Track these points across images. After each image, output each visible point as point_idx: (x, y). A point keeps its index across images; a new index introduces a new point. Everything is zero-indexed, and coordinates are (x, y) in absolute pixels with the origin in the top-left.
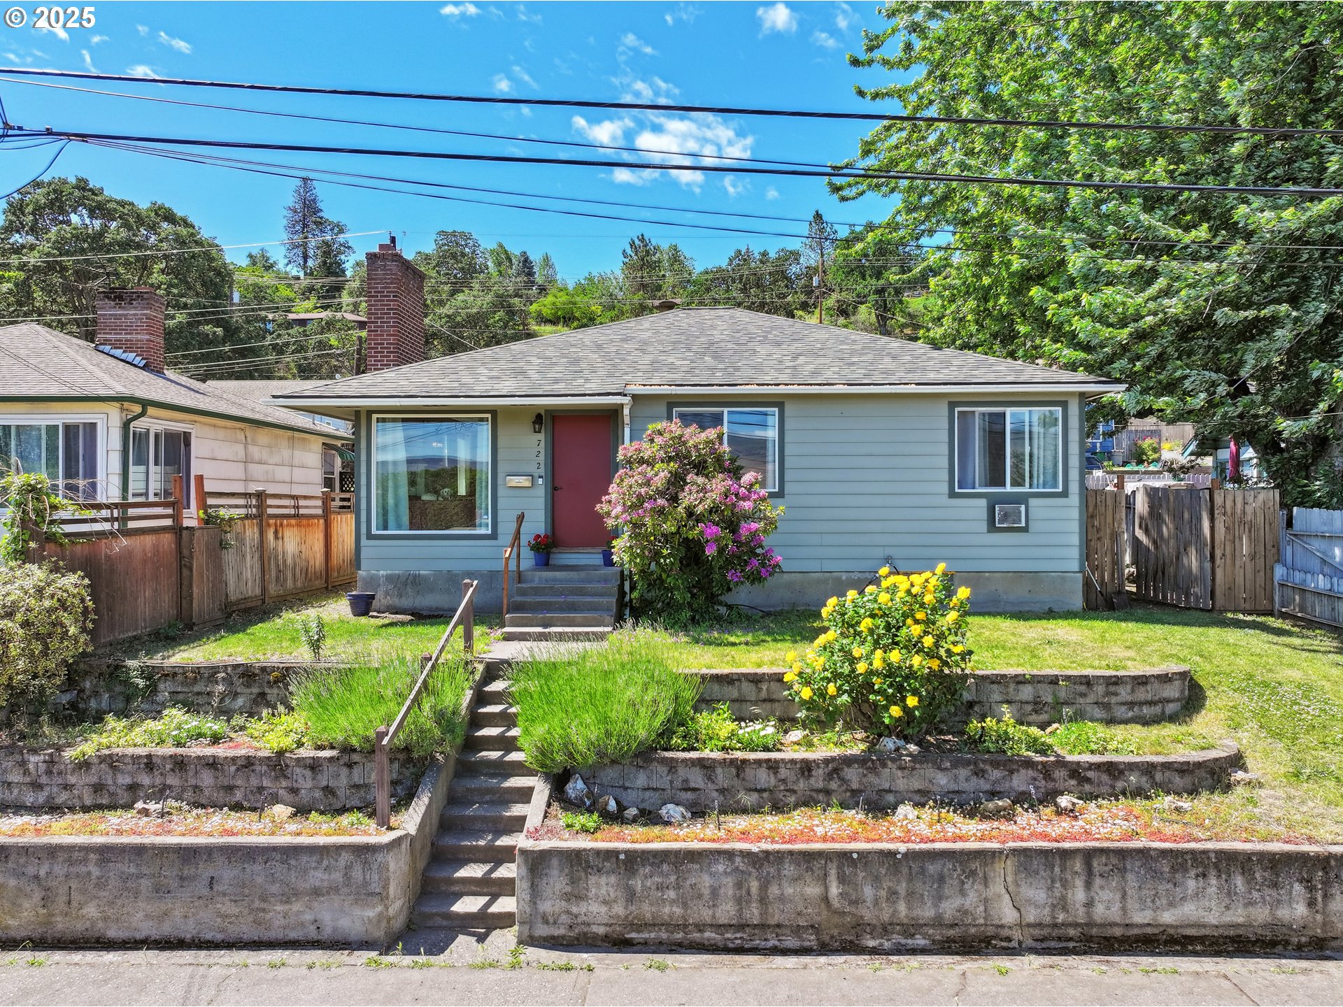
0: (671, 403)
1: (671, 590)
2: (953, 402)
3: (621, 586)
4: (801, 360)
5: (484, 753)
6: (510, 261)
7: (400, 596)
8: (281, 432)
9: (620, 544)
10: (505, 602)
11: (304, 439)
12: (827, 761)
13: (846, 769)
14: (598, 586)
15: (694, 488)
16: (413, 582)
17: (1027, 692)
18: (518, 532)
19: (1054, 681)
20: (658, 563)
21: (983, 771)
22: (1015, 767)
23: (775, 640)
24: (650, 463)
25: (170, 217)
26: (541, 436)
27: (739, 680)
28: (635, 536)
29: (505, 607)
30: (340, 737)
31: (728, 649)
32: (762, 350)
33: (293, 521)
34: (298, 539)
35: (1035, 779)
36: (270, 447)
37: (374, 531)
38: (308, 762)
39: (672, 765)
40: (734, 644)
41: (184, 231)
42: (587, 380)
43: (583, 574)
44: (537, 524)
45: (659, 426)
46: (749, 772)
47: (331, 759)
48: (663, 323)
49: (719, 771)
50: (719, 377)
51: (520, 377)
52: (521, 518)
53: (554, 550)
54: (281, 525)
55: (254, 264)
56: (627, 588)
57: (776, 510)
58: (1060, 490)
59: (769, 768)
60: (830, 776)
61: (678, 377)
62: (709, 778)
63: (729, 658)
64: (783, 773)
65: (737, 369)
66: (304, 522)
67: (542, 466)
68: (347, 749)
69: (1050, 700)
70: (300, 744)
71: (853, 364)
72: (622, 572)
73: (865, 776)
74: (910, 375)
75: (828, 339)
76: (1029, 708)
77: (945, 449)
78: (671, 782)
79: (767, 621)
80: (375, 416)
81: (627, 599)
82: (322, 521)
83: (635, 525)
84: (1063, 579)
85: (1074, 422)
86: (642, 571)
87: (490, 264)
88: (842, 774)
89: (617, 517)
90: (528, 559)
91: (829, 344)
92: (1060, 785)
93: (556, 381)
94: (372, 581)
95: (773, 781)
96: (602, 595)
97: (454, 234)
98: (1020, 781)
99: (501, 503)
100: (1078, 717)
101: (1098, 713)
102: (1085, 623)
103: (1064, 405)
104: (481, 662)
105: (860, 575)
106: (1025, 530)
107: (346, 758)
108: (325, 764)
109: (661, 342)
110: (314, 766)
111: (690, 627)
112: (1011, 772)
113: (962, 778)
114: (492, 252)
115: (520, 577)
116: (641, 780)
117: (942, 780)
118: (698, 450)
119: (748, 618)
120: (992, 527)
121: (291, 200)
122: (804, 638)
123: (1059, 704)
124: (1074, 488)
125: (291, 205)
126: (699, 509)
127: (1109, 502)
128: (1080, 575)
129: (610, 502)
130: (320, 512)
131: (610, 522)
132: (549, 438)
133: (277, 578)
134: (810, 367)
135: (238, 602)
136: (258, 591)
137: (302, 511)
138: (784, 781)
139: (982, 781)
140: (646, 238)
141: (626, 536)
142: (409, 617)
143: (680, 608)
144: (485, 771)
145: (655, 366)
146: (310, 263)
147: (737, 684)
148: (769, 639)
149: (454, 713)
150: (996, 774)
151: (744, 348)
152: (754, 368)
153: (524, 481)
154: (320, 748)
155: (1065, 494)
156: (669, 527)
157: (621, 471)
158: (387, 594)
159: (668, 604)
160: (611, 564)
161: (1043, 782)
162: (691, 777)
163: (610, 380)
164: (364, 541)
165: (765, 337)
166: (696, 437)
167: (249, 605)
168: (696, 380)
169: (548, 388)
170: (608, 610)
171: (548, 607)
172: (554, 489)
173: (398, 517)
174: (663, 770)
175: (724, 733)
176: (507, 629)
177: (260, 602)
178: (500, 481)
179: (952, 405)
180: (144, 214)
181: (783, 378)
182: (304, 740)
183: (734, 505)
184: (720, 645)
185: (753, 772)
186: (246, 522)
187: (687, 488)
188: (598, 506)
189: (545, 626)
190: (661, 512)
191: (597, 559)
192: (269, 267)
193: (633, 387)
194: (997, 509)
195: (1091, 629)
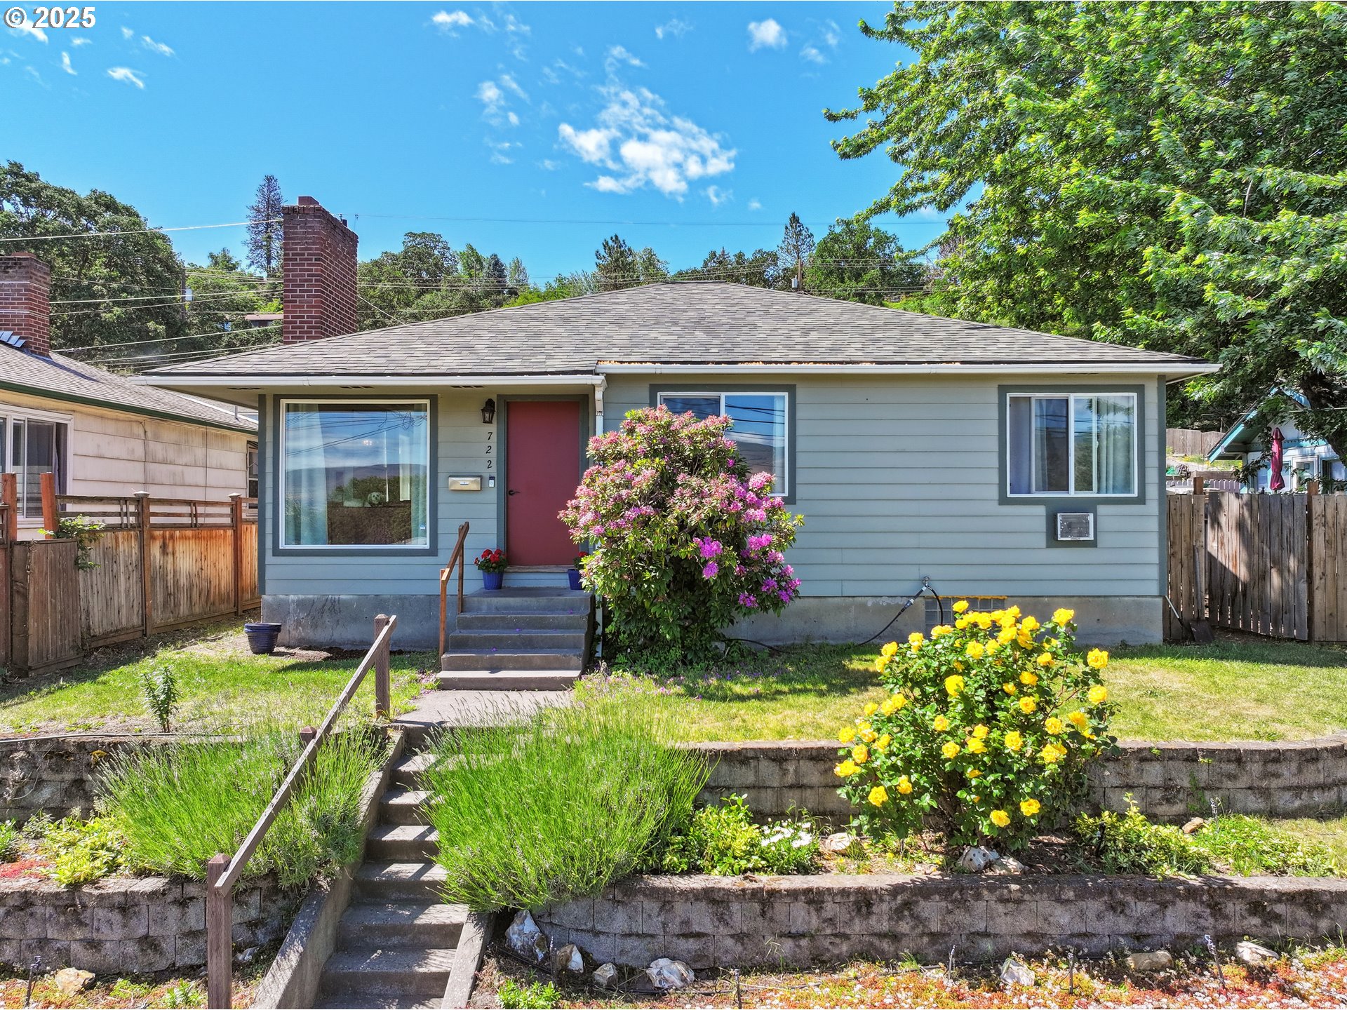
0: (655, 385)
1: (656, 622)
2: (1005, 385)
3: (592, 615)
4: (813, 335)
5: (394, 868)
6: (481, 264)
7: (315, 626)
8: (193, 427)
9: (592, 563)
10: (442, 638)
11: (224, 436)
12: (897, 890)
13: (922, 903)
14: (563, 616)
15: (687, 492)
16: (331, 609)
17: (1154, 774)
18: (460, 547)
19: (1191, 757)
20: (639, 588)
21: (1123, 904)
22: (1169, 897)
23: (794, 692)
24: (629, 458)
25: (111, 206)
26: (493, 428)
27: (756, 758)
28: (611, 553)
29: (442, 644)
30: (168, 861)
31: (736, 707)
32: (765, 326)
33: (189, 533)
34: (196, 554)
35: (1199, 916)
36: (178, 444)
37: (282, 546)
38: (117, 900)
39: (666, 899)
40: (742, 698)
41: (125, 220)
42: (549, 356)
43: (543, 601)
44: (486, 536)
45: (640, 413)
46: (780, 909)
47: (153, 895)
48: (642, 297)
49: (735, 907)
50: (715, 353)
51: (465, 353)
52: (464, 530)
53: (508, 569)
54: (172, 537)
55: (216, 263)
56: (599, 617)
57: (790, 520)
58: (1136, 495)
59: (810, 902)
60: (898, 913)
61: (663, 353)
62: (721, 919)
63: (737, 722)
64: (830, 909)
65: (737, 345)
66: (205, 533)
67: (494, 464)
68: (179, 879)
69: (1186, 783)
70: (113, 867)
71: (878, 340)
72: (593, 598)
73: (950, 912)
74: (951, 353)
75: (842, 314)
76: (1158, 795)
77: (994, 444)
78: (665, 925)
79: (778, 662)
80: (284, 402)
81: (599, 631)
82: (230, 532)
83: (612, 540)
84: (1139, 605)
85: (1152, 412)
86: (621, 598)
87: (459, 267)
88: (917, 910)
89: (587, 528)
90: (474, 580)
91: (844, 319)
92: (1235, 925)
93: (510, 357)
94: (280, 608)
95: (815, 921)
96: (567, 627)
97: (423, 235)
98: (1177, 920)
99: (442, 510)
100: (1228, 808)
101: (1253, 802)
102: (1177, 662)
103: (1140, 389)
104: (396, 728)
105: (889, 601)
106: (1093, 544)
107: (176, 892)
108: (144, 902)
109: (640, 316)
110: (126, 905)
111: (681, 670)
112: (1164, 905)
113: (1091, 915)
114: (462, 254)
115: (463, 603)
116: (620, 922)
117: (1063, 919)
118: (694, 443)
119: (754, 655)
120: (1052, 539)
121: (254, 200)
122: (832, 688)
123: (1198, 790)
124: (1152, 492)
125: (254, 204)
126: (693, 520)
127: (1185, 510)
128: (1160, 600)
129: (577, 508)
130: (227, 521)
131: (577, 535)
132: (503, 427)
133: (165, 604)
134: (826, 344)
135: (106, 635)
136: (136, 621)
137: (201, 520)
138: (830, 921)
139: (1121, 920)
140: (621, 239)
141: (599, 553)
142: (325, 654)
143: (669, 645)
144: (394, 896)
145: (634, 342)
146: (274, 264)
147: (753, 763)
148: (785, 688)
149: (344, 818)
150: (1141, 908)
151: (742, 322)
152: (758, 343)
153: (470, 483)
154: (142, 873)
155: (1141, 500)
156: (656, 542)
157: (592, 468)
158: (298, 623)
159: (652, 638)
160: (578, 586)
161: (1211, 920)
162: (694, 917)
163: (577, 356)
164: (269, 558)
165: (767, 312)
166: (688, 427)
167: (123, 638)
168: (686, 357)
169: (500, 365)
170: (576, 647)
171: (498, 644)
172: (508, 493)
173: (313, 528)
174: (652, 906)
175: (739, 846)
176: (444, 674)
177: (139, 634)
178: (440, 484)
179: (1003, 390)
180: (85, 203)
181: (793, 355)
182: (120, 860)
183: (738, 515)
184: (724, 699)
185: (785, 908)
186: (120, 534)
187: (677, 492)
188: (561, 513)
189: (494, 669)
190: (645, 522)
191: (563, 581)
192: (232, 268)
193: (607, 364)
194: (1059, 518)
195: (1191, 671)
